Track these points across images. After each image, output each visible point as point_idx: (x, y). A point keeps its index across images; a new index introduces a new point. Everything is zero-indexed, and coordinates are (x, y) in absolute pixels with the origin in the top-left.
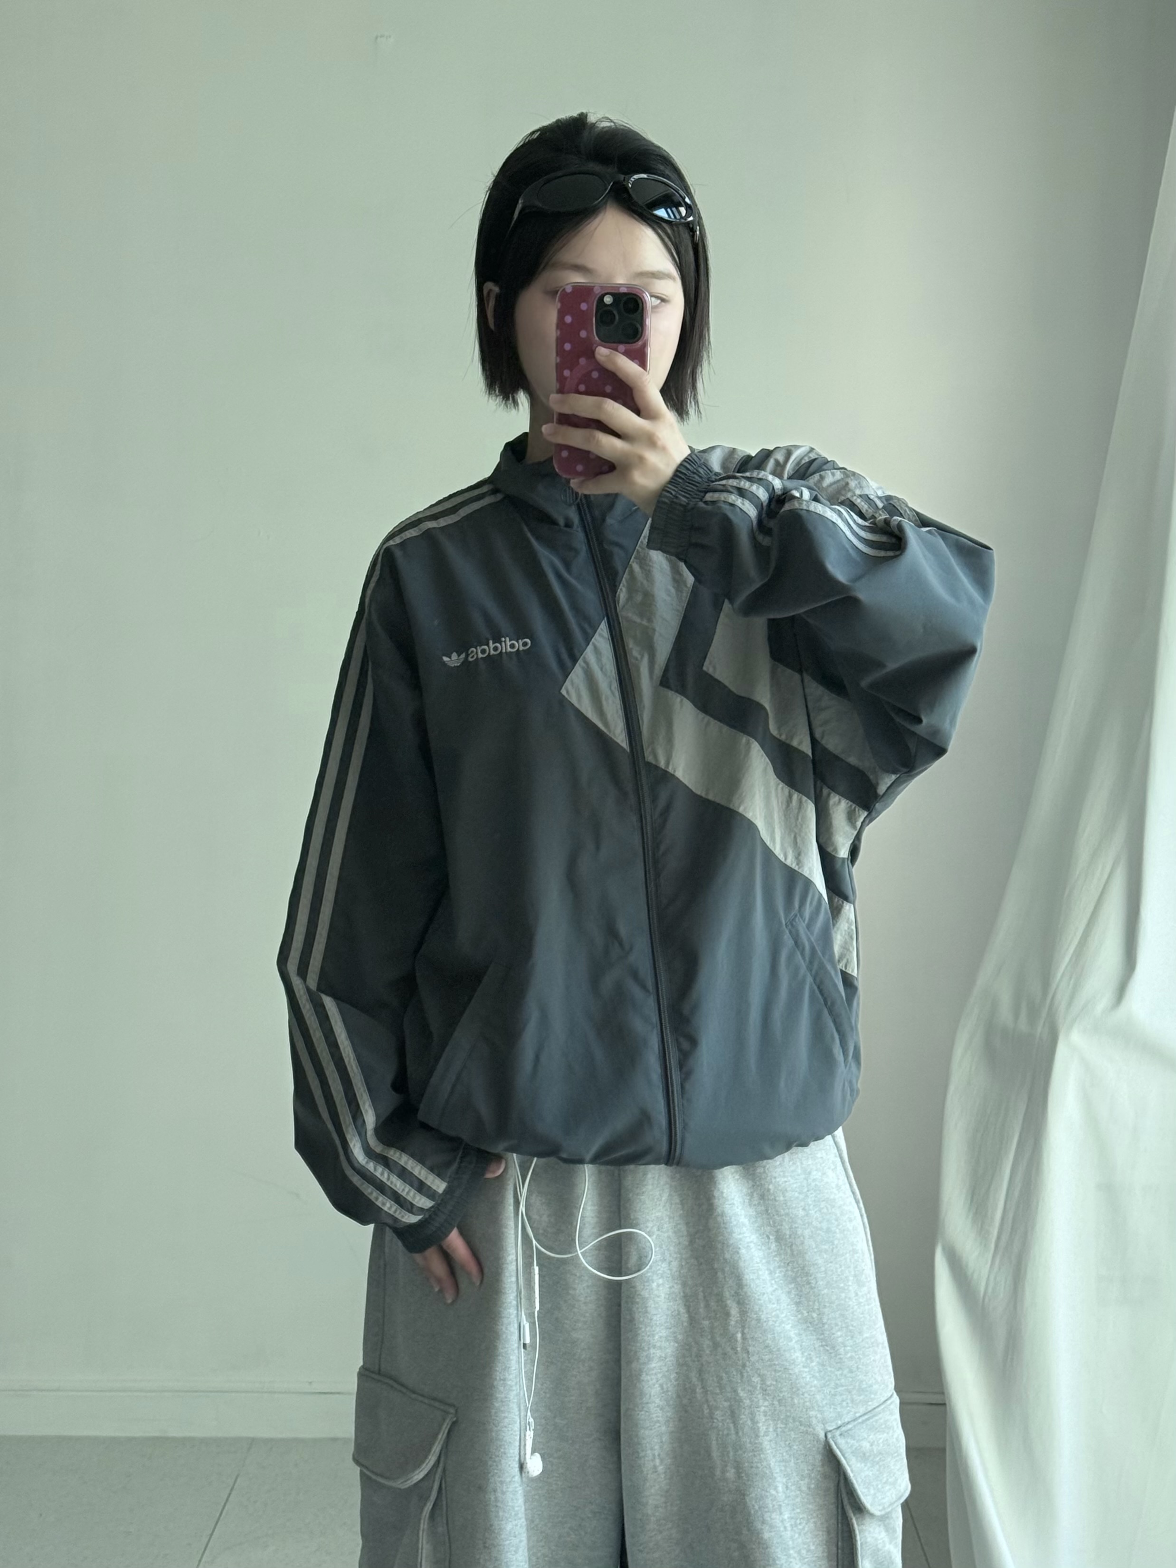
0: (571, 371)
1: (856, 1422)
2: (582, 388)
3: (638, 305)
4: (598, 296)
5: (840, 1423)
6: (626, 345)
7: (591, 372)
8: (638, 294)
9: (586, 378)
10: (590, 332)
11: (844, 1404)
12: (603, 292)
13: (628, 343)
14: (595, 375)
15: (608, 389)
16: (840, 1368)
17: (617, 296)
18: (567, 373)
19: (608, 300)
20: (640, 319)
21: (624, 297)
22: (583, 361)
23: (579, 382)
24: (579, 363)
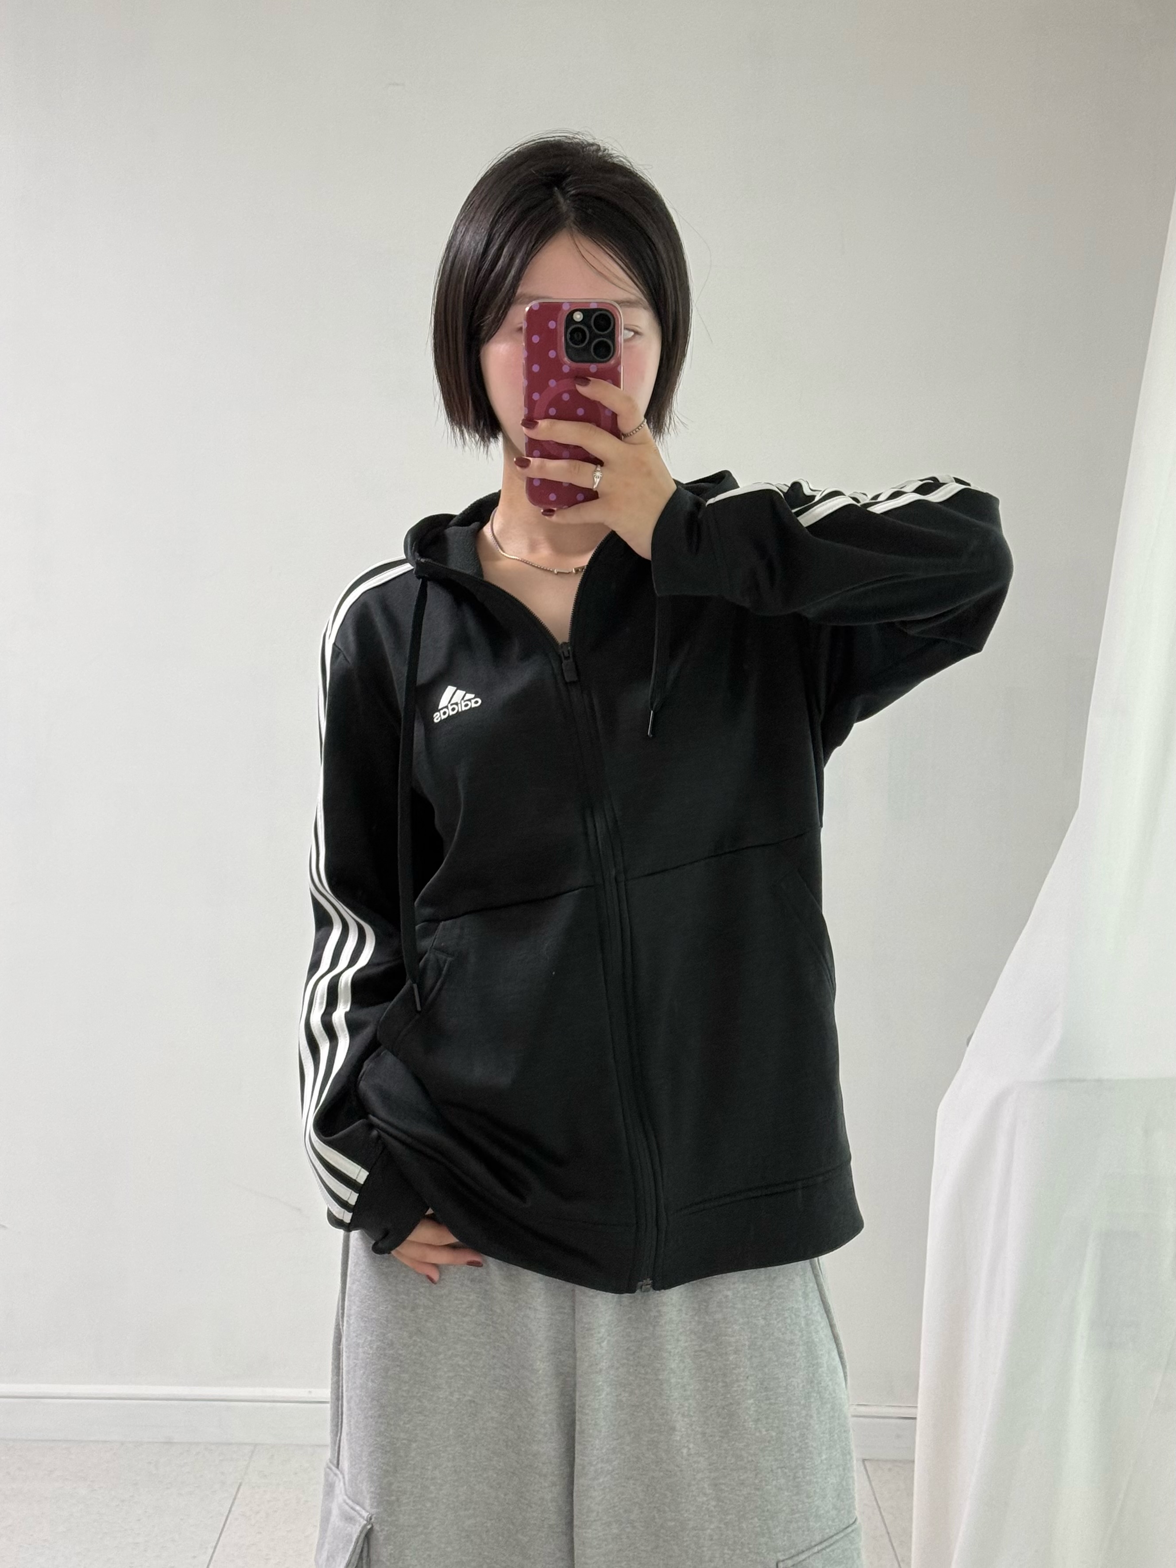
1: (811, 1552)
2: (552, 411)
3: (610, 323)
4: (566, 314)
5: (793, 1551)
6: (597, 364)
7: (561, 394)
9: (556, 401)
10: (559, 353)
11: (800, 1532)
12: (573, 309)
13: (600, 362)
14: (566, 397)
15: (580, 412)
16: (798, 1494)
17: (587, 313)
18: (536, 396)
19: (578, 317)
20: (612, 336)
21: (594, 313)
22: (552, 383)
23: (550, 406)
24: (549, 386)
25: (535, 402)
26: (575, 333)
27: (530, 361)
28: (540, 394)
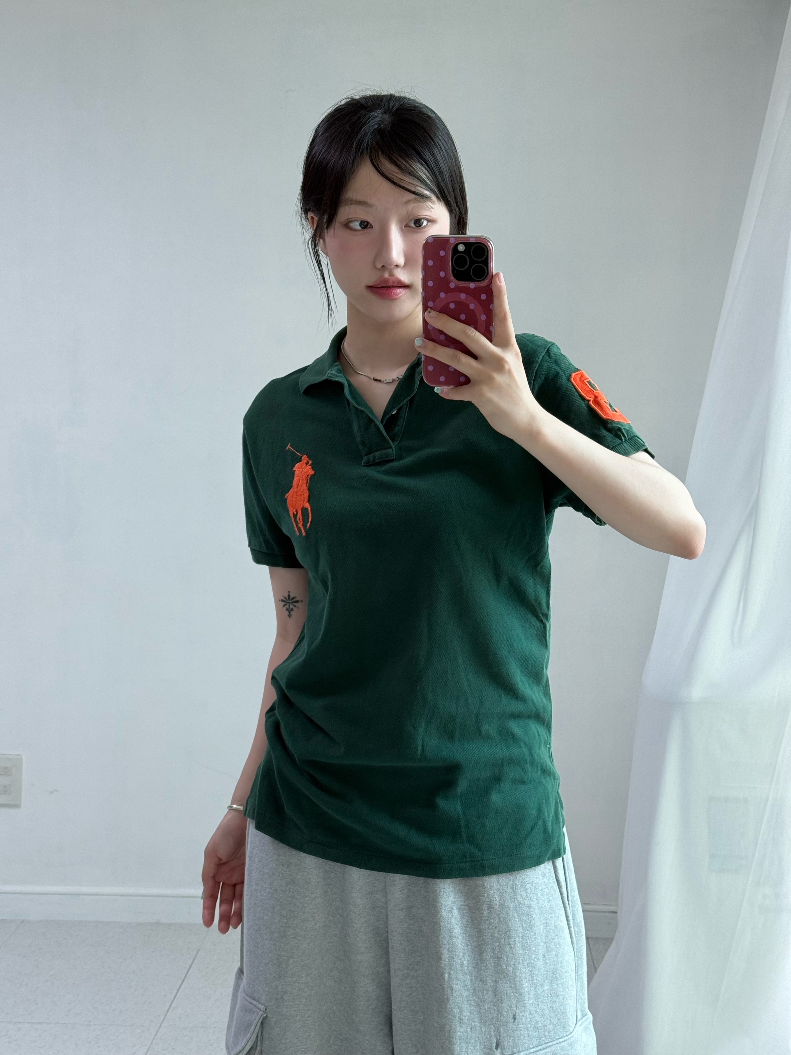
0: (434, 302)
3: (485, 252)
4: (453, 245)
6: (476, 283)
7: (449, 303)
8: (483, 243)
9: (445, 308)
10: (448, 273)
13: (478, 281)
14: (452, 306)
17: (468, 245)
18: (430, 304)
19: (461, 248)
20: (487, 263)
21: (473, 246)
22: (442, 295)
26: (459, 260)
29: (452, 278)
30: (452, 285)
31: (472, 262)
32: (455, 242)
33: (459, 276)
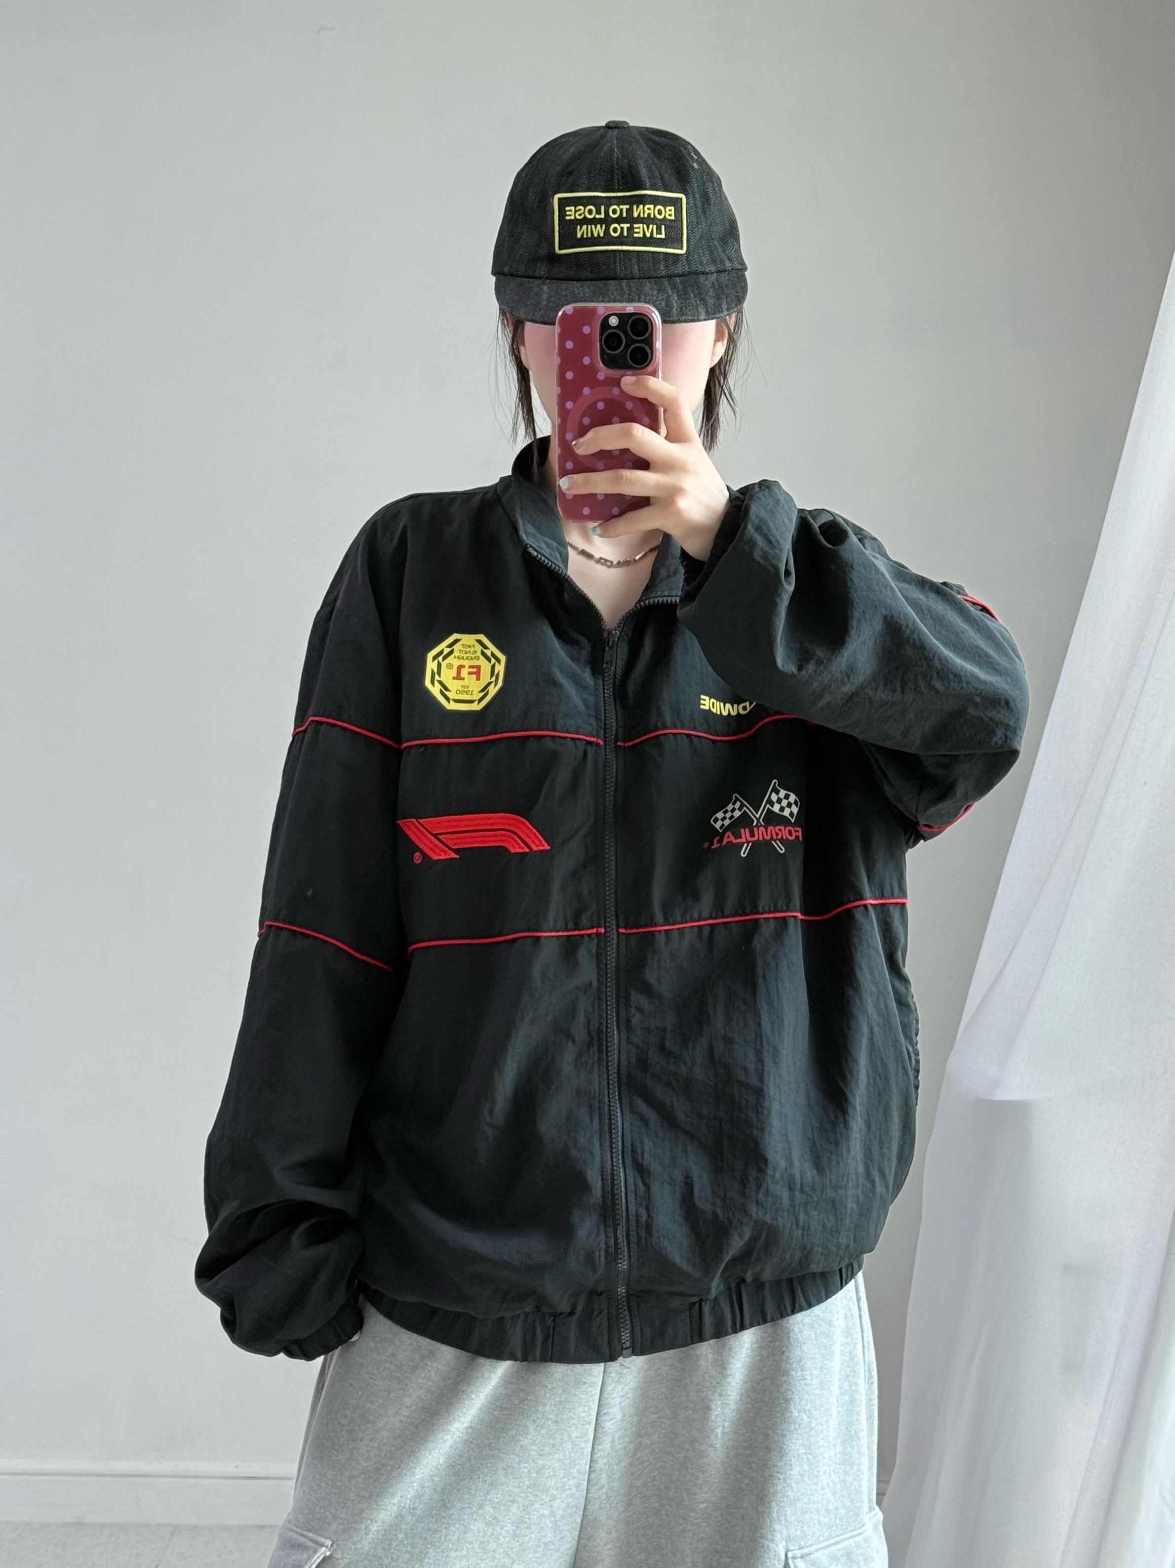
3: (648, 326)
4: (602, 318)
7: (596, 402)
8: (647, 315)
9: (590, 408)
10: (594, 359)
14: (601, 406)
17: (623, 317)
18: (569, 405)
19: (614, 321)
20: (650, 342)
21: (631, 317)
22: (586, 391)
23: (583, 416)
24: (582, 394)
25: (570, 410)
26: (610, 338)
27: (562, 370)
28: (574, 403)
29: (602, 365)
30: (601, 376)
31: (630, 342)
32: (605, 313)
33: (611, 362)
